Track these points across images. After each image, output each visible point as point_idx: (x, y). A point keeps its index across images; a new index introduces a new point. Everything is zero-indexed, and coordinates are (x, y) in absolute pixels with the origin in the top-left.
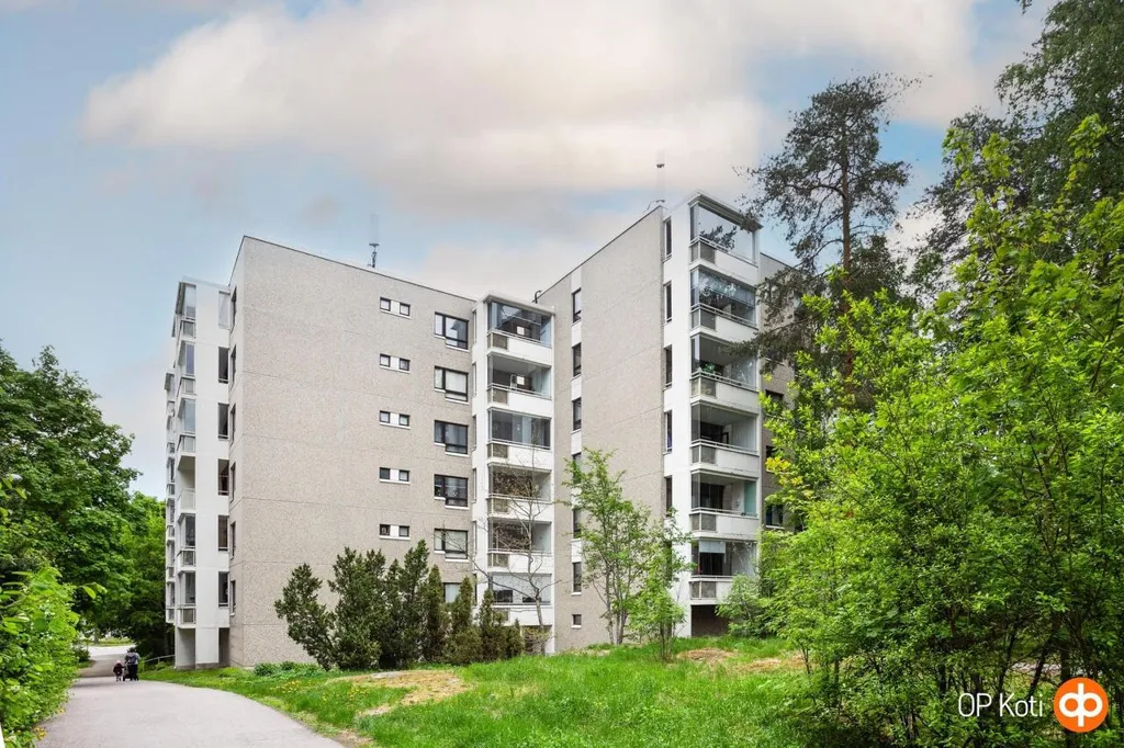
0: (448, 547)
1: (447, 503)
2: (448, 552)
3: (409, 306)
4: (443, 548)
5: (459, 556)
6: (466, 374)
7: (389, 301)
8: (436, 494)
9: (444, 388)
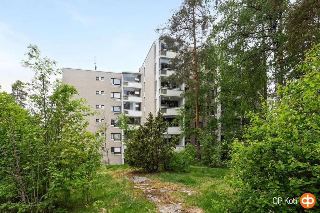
0: (115, 138)
1: (115, 127)
2: (115, 139)
3: (104, 78)
4: (114, 138)
5: (118, 140)
6: (120, 93)
7: (98, 77)
8: (112, 125)
9: (114, 97)
